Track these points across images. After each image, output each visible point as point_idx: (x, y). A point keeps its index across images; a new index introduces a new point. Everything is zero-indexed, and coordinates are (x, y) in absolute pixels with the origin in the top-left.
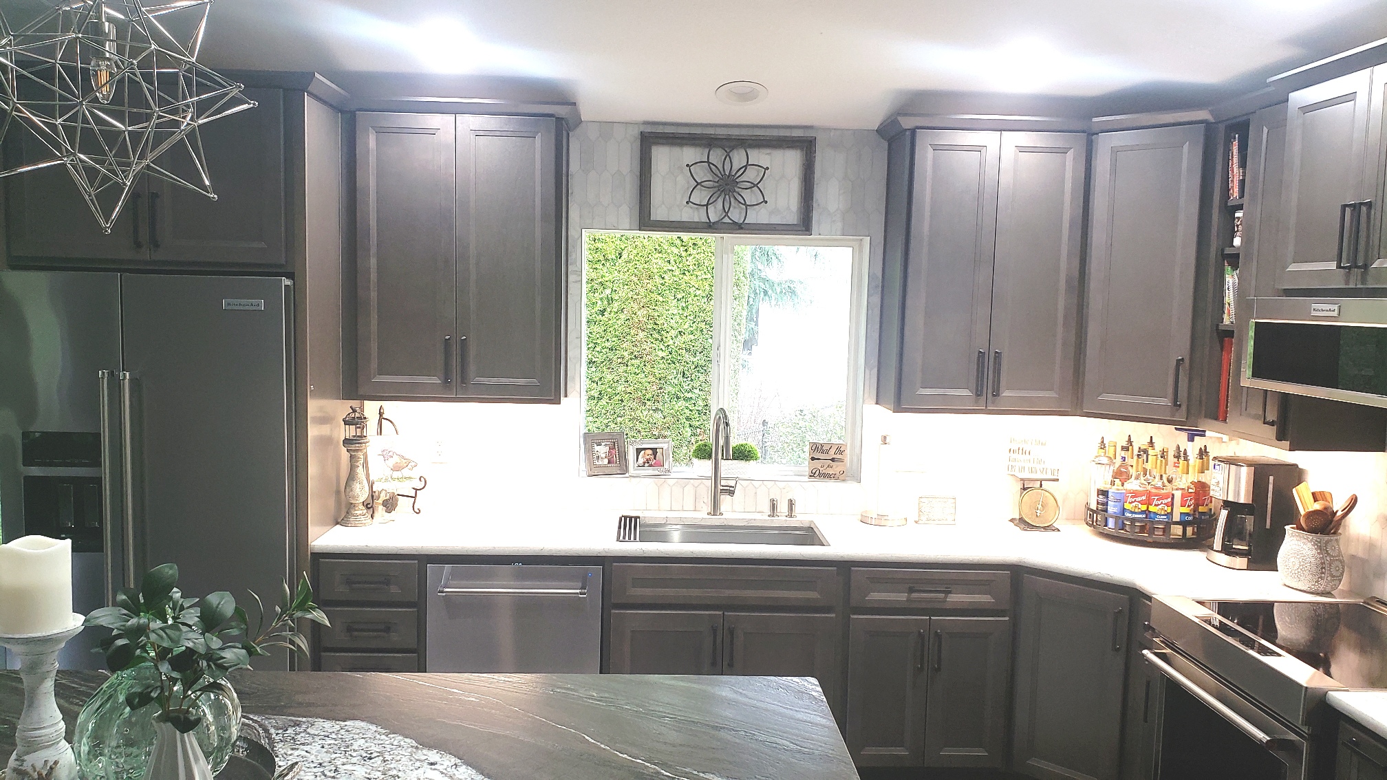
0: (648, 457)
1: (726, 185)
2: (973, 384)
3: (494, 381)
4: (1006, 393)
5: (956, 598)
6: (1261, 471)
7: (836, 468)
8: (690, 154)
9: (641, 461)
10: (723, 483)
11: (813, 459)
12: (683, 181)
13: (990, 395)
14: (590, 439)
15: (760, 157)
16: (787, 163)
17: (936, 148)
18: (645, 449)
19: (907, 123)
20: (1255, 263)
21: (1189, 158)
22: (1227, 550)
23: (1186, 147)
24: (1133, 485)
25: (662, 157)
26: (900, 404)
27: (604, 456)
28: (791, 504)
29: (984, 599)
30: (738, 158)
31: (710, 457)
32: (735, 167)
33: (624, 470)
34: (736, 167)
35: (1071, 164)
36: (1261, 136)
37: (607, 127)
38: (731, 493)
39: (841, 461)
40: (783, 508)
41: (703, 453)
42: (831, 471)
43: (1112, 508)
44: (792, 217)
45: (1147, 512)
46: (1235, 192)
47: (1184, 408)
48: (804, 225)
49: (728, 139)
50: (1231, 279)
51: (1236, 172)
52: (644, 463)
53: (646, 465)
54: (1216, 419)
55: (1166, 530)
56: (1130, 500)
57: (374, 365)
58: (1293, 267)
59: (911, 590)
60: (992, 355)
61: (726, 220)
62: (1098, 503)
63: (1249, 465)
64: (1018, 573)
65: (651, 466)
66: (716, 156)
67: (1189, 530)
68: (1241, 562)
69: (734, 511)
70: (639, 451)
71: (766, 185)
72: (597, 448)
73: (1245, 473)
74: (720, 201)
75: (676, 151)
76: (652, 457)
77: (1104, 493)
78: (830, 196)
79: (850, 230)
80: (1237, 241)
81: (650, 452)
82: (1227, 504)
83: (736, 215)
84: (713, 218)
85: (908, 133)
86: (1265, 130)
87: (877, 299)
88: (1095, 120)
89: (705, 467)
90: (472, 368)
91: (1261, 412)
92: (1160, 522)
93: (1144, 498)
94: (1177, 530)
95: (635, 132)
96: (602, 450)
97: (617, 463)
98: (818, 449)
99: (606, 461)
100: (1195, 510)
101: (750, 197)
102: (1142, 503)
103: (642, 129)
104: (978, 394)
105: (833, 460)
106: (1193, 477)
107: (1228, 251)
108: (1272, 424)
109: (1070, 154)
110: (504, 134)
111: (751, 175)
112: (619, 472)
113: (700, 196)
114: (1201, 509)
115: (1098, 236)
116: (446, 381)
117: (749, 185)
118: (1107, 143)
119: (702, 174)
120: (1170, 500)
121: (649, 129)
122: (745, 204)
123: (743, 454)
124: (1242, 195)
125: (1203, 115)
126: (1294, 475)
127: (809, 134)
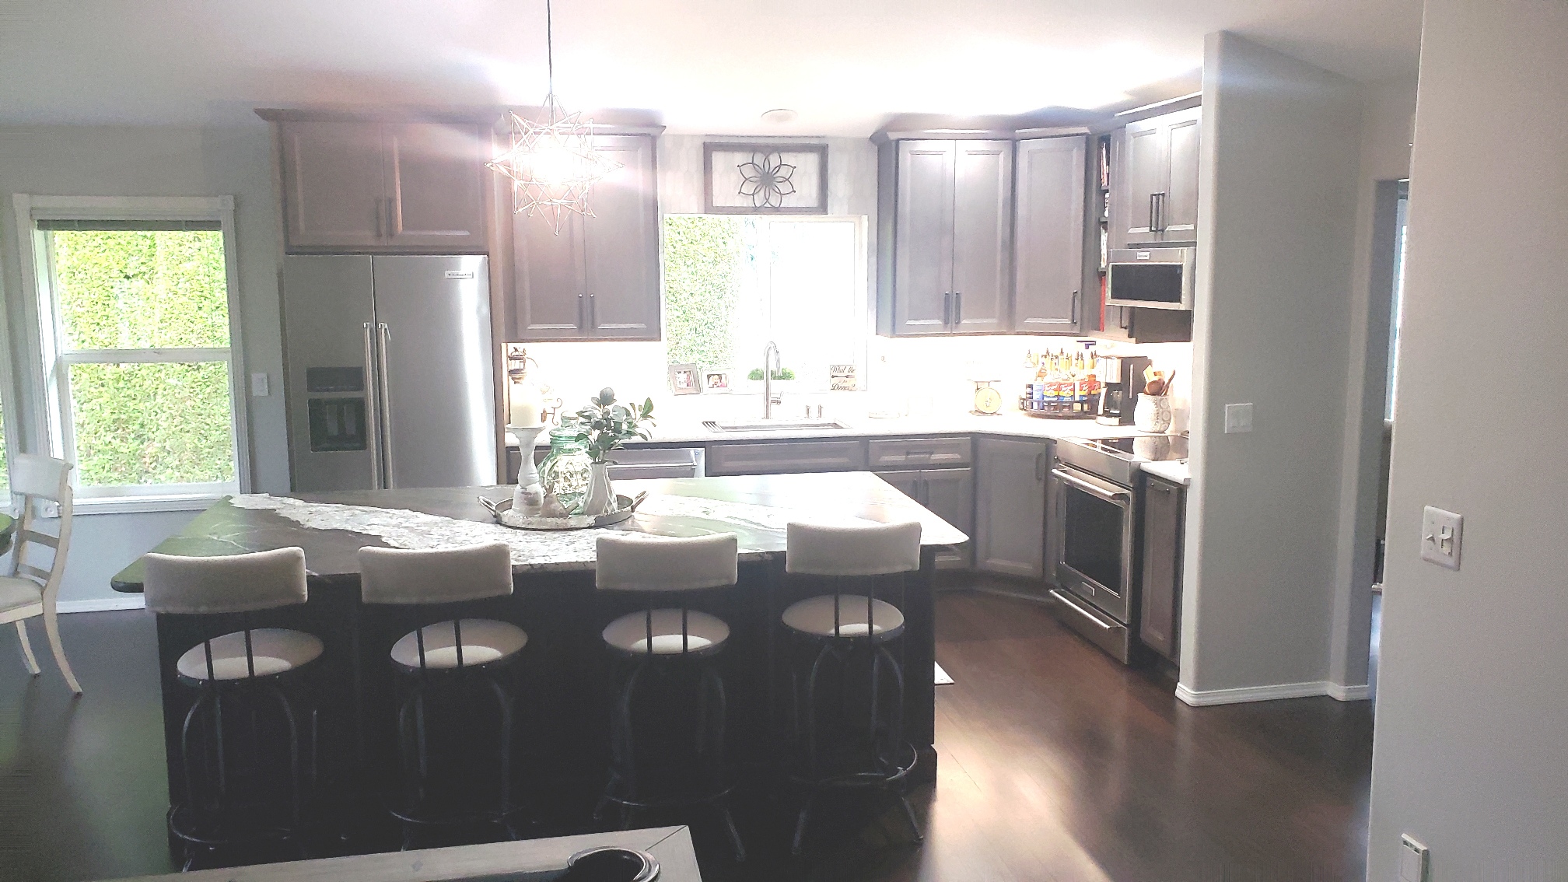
0: (715, 381)
1: (767, 179)
2: (942, 314)
3: (614, 326)
4: (963, 322)
5: (938, 457)
6: (1125, 362)
7: (849, 383)
8: (740, 158)
9: (711, 383)
10: (772, 396)
11: (833, 377)
12: (735, 178)
13: (954, 323)
15: (789, 159)
16: (808, 163)
17: (913, 153)
18: (714, 375)
19: (893, 136)
20: (1115, 227)
21: (1077, 158)
22: (1106, 414)
23: (1075, 150)
24: (1048, 379)
25: (719, 159)
26: (894, 333)
27: (683, 381)
28: (820, 408)
29: (957, 456)
30: (774, 160)
31: (762, 378)
32: (772, 167)
34: (773, 166)
35: (1003, 161)
36: (1116, 146)
37: (679, 139)
38: (779, 402)
39: (852, 377)
40: (814, 412)
41: (756, 375)
42: (846, 385)
43: (1036, 396)
44: (812, 201)
45: (1058, 396)
46: (1105, 181)
47: (1079, 324)
48: (822, 207)
49: (767, 146)
50: (1104, 237)
51: (1105, 169)
53: (715, 386)
54: (1099, 330)
55: (1071, 407)
56: (1047, 389)
57: (528, 317)
58: (1131, 231)
59: (908, 453)
60: (955, 295)
61: (767, 205)
62: (1027, 394)
63: (1119, 358)
64: (975, 438)
65: (718, 387)
66: (759, 159)
67: (1086, 407)
68: (1116, 421)
69: (778, 414)
70: (709, 376)
71: (794, 180)
72: (678, 375)
73: (1117, 364)
74: (762, 192)
75: (729, 155)
76: (719, 380)
77: (1031, 386)
78: (839, 186)
79: (855, 210)
80: (1106, 214)
81: (717, 377)
82: (1108, 384)
83: (774, 201)
84: (758, 205)
85: (894, 144)
86: (1118, 144)
87: (874, 259)
88: (1017, 131)
89: (761, 385)
90: (598, 318)
91: (1118, 322)
92: (1066, 402)
93: (1055, 387)
94: (1077, 407)
95: (699, 143)
96: (683, 377)
97: (694, 385)
98: (836, 371)
99: (685, 385)
100: (1090, 394)
101: (784, 188)
102: (1055, 390)
103: (704, 141)
104: (946, 322)
105: (847, 377)
106: (1088, 371)
107: (1103, 220)
108: (1125, 328)
109: (1002, 156)
111: (783, 172)
113: (749, 188)
114: (1093, 392)
115: (1021, 211)
116: (581, 327)
117: (781, 180)
118: (1025, 147)
119: (749, 172)
120: (1072, 387)
121: (708, 140)
122: (780, 193)
123: (785, 376)
124: (1108, 184)
125: (1085, 130)
127: (823, 142)
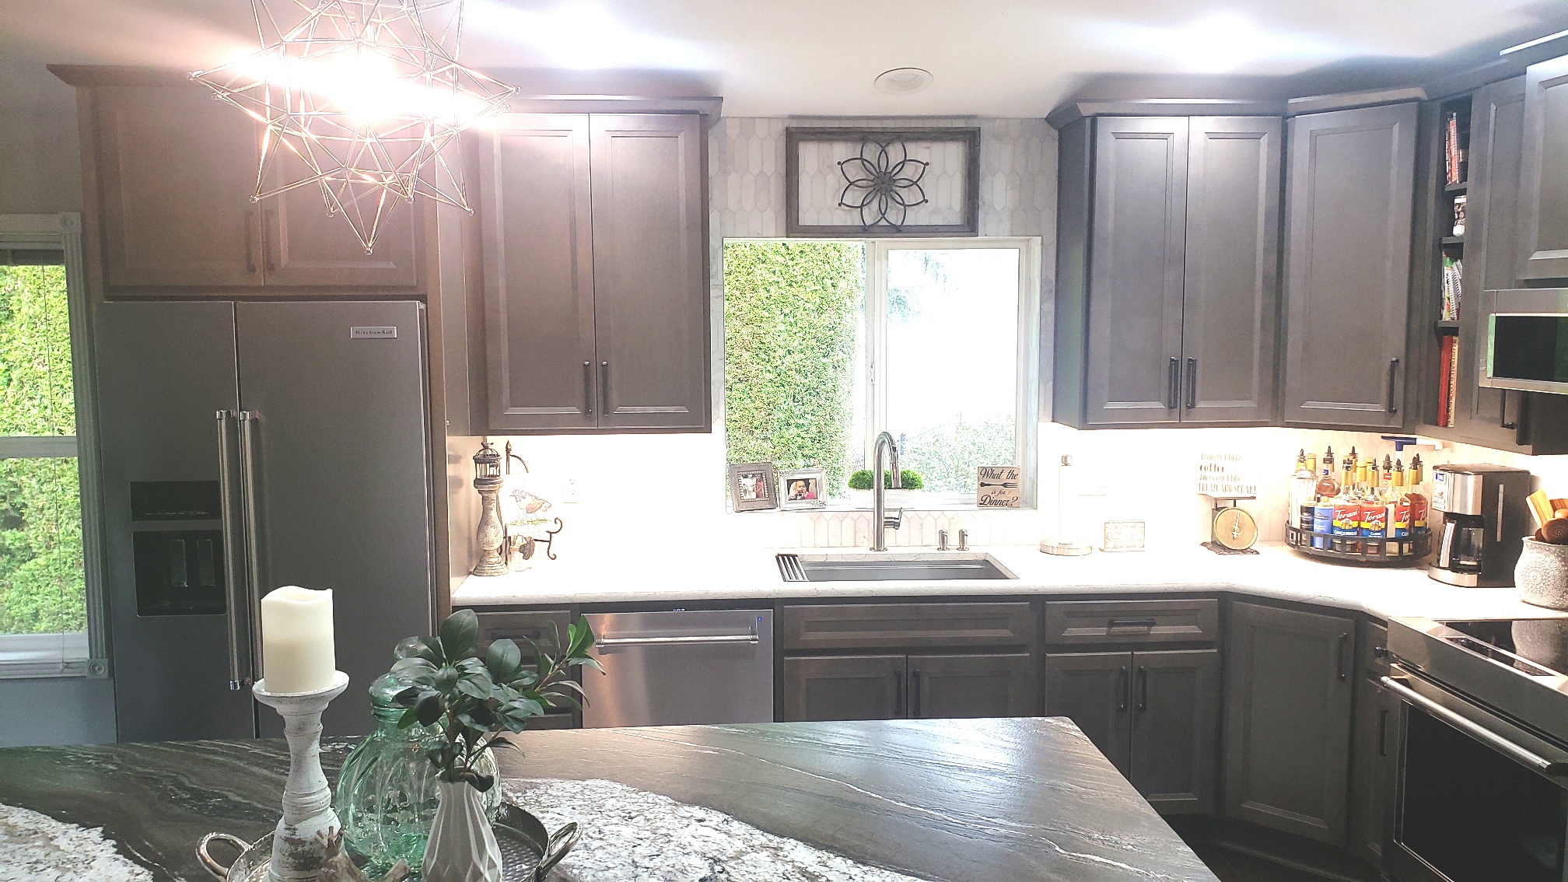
0: (800, 489)
1: (883, 184)
2: (1164, 393)
3: (639, 410)
4: (1200, 405)
5: (1161, 630)
6: (1491, 480)
7: (1009, 494)
8: (841, 151)
9: (793, 493)
10: (887, 514)
11: (982, 485)
12: (834, 181)
13: (1184, 408)
14: (736, 471)
15: (917, 151)
16: (948, 158)
17: (1118, 136)
18: (796, 480)
19: (1087, 109)
20: (1484, 252)
21: (1400, 139)
22: (1454, 567)
23: (1396, 128)
24: (1340, 500)
25: (810, 154)
26: (1087, 419)
27: (751, 489)
28: (963, 535)
29: (1193, 630)
30: (895, 153)
31: (870, 487)
32: (892, 164)
33: (773, 504)
34: (893, 162)
35: (1265, 150)
36: (1487, 114)
37: (748, 122)
38: (896, 525)
39: (1014, 486)
40: (953, 540)
41: (861, 481)
42: (1003, 498)
43: (1318, 527)
44: (955, 217)
45: (1359, 529)
46: (1455, 176)
47: (1400, 413)
48: (969, 226)
49: (884, 132)
50: (1452, 272)
51: (1454, 153)
52: (796, 495)
53: (799, 497)
54: (1437, 424)
55: (1381, 547)
56: (1339, 516)
57: (506, 396)
58: (1538, 256)
59: (1111, 624)
60: (1185, 364)
61: (883, 223)
62: (1302, 521)
63: (1477, 473)
64: (1226, 601)
65: (804, 498)
66: (871, 152)
67: (1406, 547)
68: (1470, 579)
69: (900, 544)
70: (790, 482)
71: (927, 184)
72: (744, 481)
73: (1472, 483)
74: (875, 203)
75: (825, 147)
76: (805, 489)
77: (1310, 510)
78: (997, 192)
79: (1020, 231)
80: (1458, 230)
81: (802, 483)
82: (1449, 516)
83: (894, 217)
84: (869, 222)
85: (1088, 122)
86: (1493, 107)
87: (1050, 306)
88: (1291, 101)
89: (867, 497)
90: (614, 396)
91: (1498, 415)
92: (1373, 540)
93: (1355, 513)
94: (1393, 548)
95: (779, 128)
96: (749, 483)
97: (767, 497)
98: (987, 474)
99: (754, 495)
100: (1412, 524)
101: (910, 196)
102: (1353, 519)
103: (786, 125)
104: (1171, 406)
105: (1005, 485)
106: (1409, 489)
107: (1446, 240)
108: (1511, 427)
109: (1264, 140)
110: (644, 134)
111: (909, 172)
112: (768, 506)
113: (854, 197)
114: (1417, 524)
115: (1297, 229)
116: (587, 411)
117: (906, 183)
118: (1303, 128)
119: (855, 172)
120: (1384, 515)
121: (794, 124)
122: (903, 204)
123: (909, 483)
124: (1464, 177)
125: (1417, 92)
126: (1523, 482)
127: (974, 124)
